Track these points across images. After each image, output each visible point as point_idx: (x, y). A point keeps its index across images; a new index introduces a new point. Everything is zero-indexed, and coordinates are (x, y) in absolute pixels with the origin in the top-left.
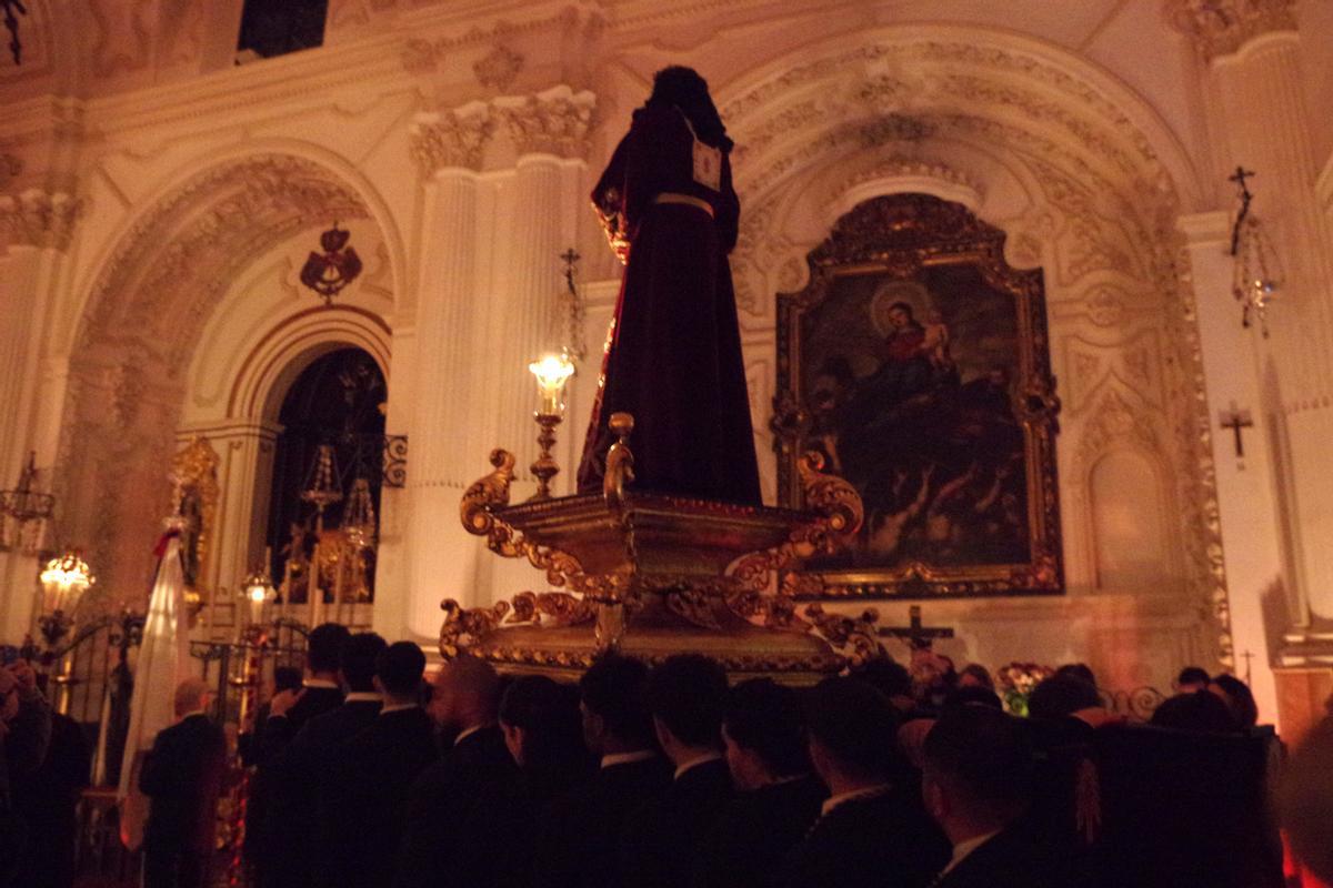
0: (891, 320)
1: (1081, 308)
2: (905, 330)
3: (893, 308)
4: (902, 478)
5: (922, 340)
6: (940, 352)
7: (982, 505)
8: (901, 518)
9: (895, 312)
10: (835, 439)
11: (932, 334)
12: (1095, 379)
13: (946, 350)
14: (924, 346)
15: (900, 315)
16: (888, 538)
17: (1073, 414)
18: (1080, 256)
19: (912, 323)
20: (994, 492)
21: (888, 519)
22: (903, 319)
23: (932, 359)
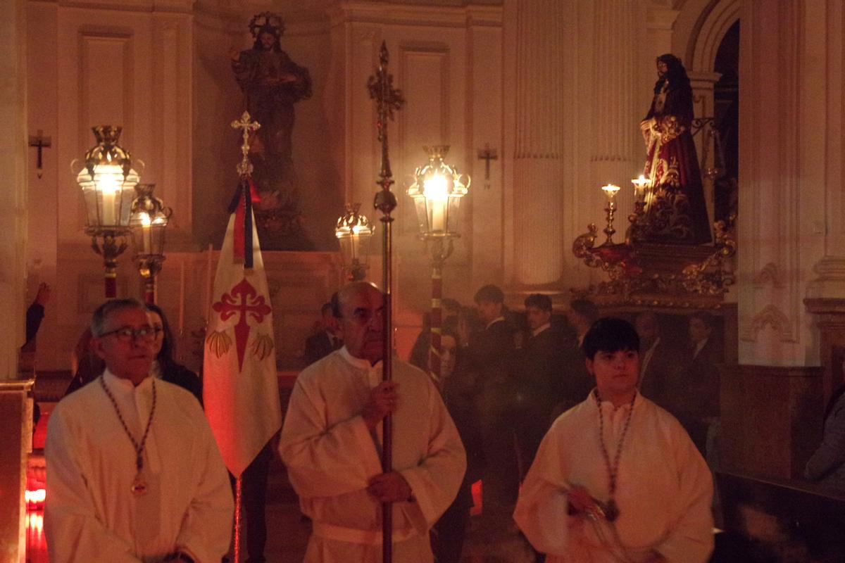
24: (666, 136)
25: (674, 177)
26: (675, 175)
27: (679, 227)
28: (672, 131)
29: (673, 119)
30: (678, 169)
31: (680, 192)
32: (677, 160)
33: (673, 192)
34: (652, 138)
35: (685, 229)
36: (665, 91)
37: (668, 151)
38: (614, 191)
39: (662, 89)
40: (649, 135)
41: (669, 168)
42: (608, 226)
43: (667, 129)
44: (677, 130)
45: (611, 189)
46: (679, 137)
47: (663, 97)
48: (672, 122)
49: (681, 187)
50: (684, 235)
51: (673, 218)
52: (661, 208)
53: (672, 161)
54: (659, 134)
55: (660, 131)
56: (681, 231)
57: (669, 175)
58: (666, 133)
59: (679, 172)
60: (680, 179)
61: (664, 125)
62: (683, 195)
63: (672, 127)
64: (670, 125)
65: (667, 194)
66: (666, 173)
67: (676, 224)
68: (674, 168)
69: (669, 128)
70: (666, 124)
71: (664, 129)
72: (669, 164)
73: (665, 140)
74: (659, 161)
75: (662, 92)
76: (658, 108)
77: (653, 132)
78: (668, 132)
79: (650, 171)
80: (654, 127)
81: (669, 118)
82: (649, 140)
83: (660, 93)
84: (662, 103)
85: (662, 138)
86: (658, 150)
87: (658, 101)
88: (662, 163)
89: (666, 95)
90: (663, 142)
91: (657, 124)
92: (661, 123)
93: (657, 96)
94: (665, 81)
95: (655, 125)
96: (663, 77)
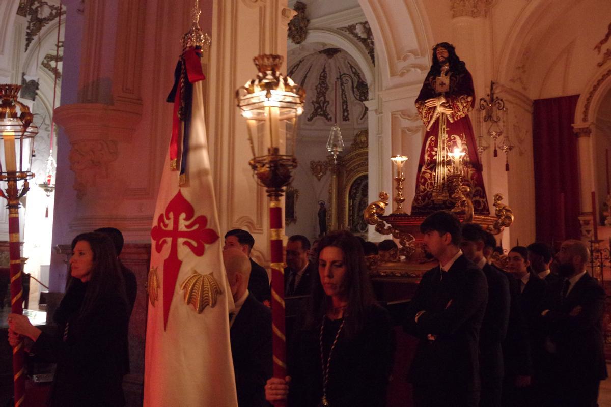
25: (466, 153)
27: (477, 198)
28: (465, 111)
29: (469, 99)
33: (467, 167)
34: (435, 115)
36: (446, 75)
38: (402, 162)
39: (443, 74)
40: (434, 112)
42: (398, 195)
45: (399, 159)
47: (444, 79)
48: (468, 102)
53: (463, 137)
54: (448, 112)
55: (452, 109)
57: (462, 150)
58: (459, 111)
59: (468, 148)
60: (469, 154)
62: (472, 170)
63: (466, 107)
64: (465, 104)
66: (460, 148)
68: (464, 144)
69: (464, 107)
70: (462, 103)
71: (458, 108)
72: (461, 140)
73: (457, 118)
74: (449, 137)
75: (442, 75)
76: (439, 89)
77: (440, 110)
78: (461, 111)
79: (436, 146)
80: (442, 105)
81: (465, 97)
82: (431, 117)
83: (440, 76)
84: (445, 84)
85: (453, 116)
86: (444, 126)
87: (438, 83)
88: (455, 138)
89: (449, 77)
90: (454, 119)
91: (448, 102)
92: (452, 102)
93: (434, 78)
94: (443, 66)
95: (444, 103)
96: (444, 62)
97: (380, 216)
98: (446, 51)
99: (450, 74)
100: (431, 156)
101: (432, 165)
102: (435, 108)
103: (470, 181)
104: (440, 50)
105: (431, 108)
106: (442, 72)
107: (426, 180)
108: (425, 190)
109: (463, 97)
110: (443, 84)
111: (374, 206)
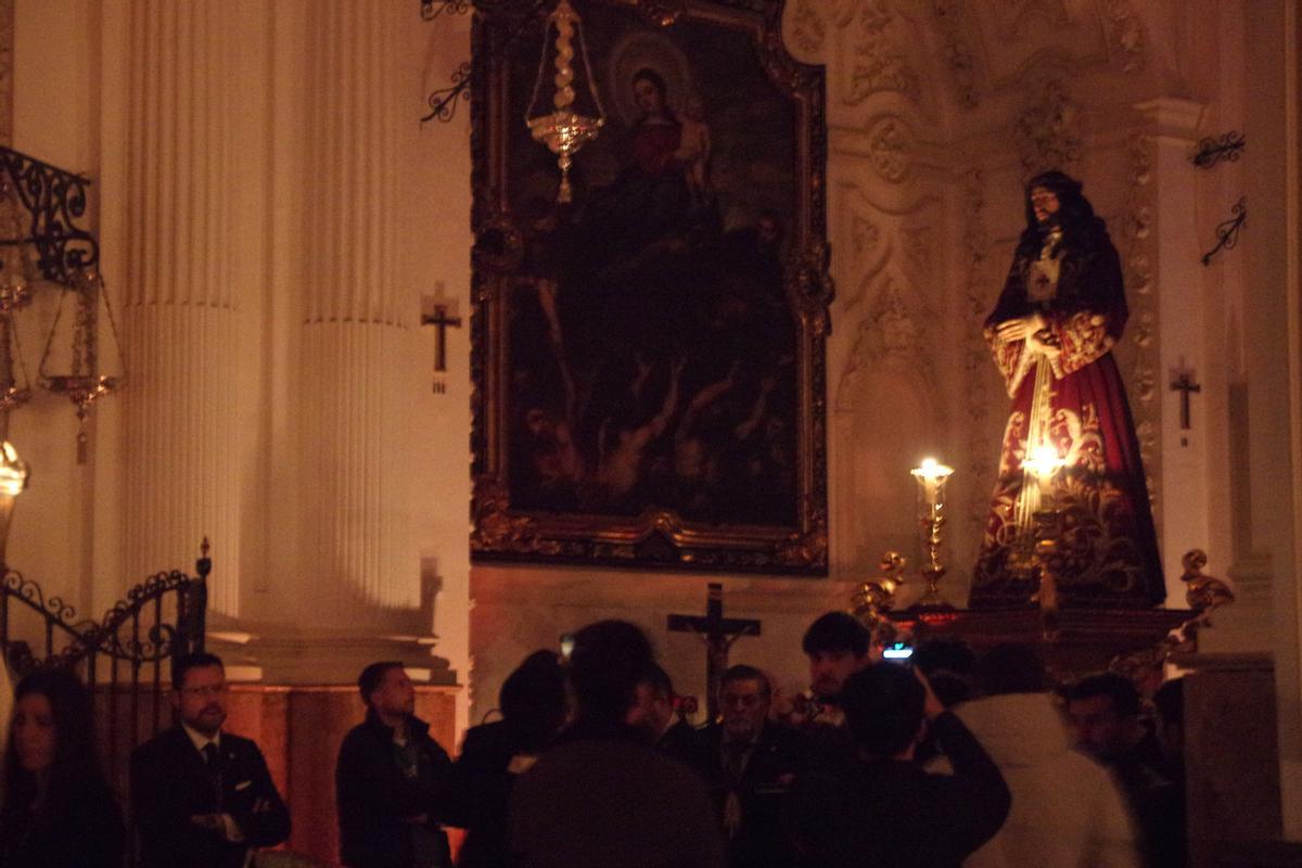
0: (637, 96)
1: (864, 145)
2: (654, 121)
3: (639, 76)
4: (644, 370)
5: (677, 145)
6: (699, 168)
7: (744, 429)
8: (641, 437)
9: (643, 84)
10: (555, 286)
11: (692, 137)
12: (873, 258)
13: (708, 168)
14: (680, 154)
15: (649, 91)
16: (623, 469)
17: (849, 306)
18: (867, 62)
19: (666, 112)
20: (759, 411)
21: (625, 436)
22: (652, 98)
23: (689, 178)
24: (1075, 358)
25: (1094, 452)
26: (1096, 446)
27: (1118, 565)
28: (1091, 348)
29: (1096, 321)
30: (1100, 432)
31: (1108, 485)
32: (1097, 414)
33: (1095, 487)
34: (1025, 360)
35: (1128, 569)
36: (1053, 256)
37: (1073, 391)
38: (940, 478)
39: (1045, 252)
40: (1020, 352)
41: (1084, 432)
42: (929, 559)
43: (1078, 343)
44: (1100, 346)
45: (932, 471)
46: (1098, 361)
47: (1048, 268)
48: (1092, 328)
49: (1109, 475)
50: (1130, 584)
51: (1103, 543)
52: (1076, 524)
53: (1088, 412)
54: (1052, 353)
55: (1058, 346)
56: (1118, 576)
57: (1085, 446)
58: (1074, 351)
59: (1103, 440)
60: (1104, 454)
61: (1071, 334)
62: (1116, 492)
63: (1090, 340)
64: (1087, 335)
65: (1084, 489)
66: (1078, 441)
67: (1109, 559)
68: (1092, 431)
69: (1085, 342)
70: (1078, 332)
71: (1070, 342)
72: (1082, 421)
73: (1070, 367)
74: (1054, 414)
75: (1043, 257)
76: (1036, 292)
77: (1032, 346)
78: (1079, 349)
79: (1025, 435)
80: (1037, 336)
81: (1085, 318)
82: (1016, 364)
83: (1039, 259)
84: (1048, 281)
85: (1061, 362)
86: (1046, 388)
87: (1034, 277)
88: (1064, 419)
89: (1058, 263)
90: (1062, 370)
91: (1048, 329)
92: (1059, 327)
93: (1028, 265)
94: (1049, 233)
95: (1040, 331)
96: (1049, 224)
97: (883, 610)
98: (1050, 195)
99: (1062, 254)
100: (1014, 462)
101: (1014, 485)
102: (1022, 342)
103: (1101, 521)
104: (1039, 193)
105: (1013, 344)
106: (1045, 250)
107: (999, 522)
108: (995, 545)
109: (1081, 318)
110: (1044, 280)
111: (867, 588)
